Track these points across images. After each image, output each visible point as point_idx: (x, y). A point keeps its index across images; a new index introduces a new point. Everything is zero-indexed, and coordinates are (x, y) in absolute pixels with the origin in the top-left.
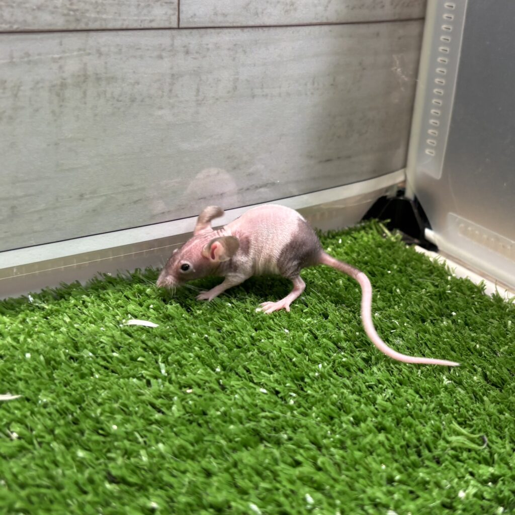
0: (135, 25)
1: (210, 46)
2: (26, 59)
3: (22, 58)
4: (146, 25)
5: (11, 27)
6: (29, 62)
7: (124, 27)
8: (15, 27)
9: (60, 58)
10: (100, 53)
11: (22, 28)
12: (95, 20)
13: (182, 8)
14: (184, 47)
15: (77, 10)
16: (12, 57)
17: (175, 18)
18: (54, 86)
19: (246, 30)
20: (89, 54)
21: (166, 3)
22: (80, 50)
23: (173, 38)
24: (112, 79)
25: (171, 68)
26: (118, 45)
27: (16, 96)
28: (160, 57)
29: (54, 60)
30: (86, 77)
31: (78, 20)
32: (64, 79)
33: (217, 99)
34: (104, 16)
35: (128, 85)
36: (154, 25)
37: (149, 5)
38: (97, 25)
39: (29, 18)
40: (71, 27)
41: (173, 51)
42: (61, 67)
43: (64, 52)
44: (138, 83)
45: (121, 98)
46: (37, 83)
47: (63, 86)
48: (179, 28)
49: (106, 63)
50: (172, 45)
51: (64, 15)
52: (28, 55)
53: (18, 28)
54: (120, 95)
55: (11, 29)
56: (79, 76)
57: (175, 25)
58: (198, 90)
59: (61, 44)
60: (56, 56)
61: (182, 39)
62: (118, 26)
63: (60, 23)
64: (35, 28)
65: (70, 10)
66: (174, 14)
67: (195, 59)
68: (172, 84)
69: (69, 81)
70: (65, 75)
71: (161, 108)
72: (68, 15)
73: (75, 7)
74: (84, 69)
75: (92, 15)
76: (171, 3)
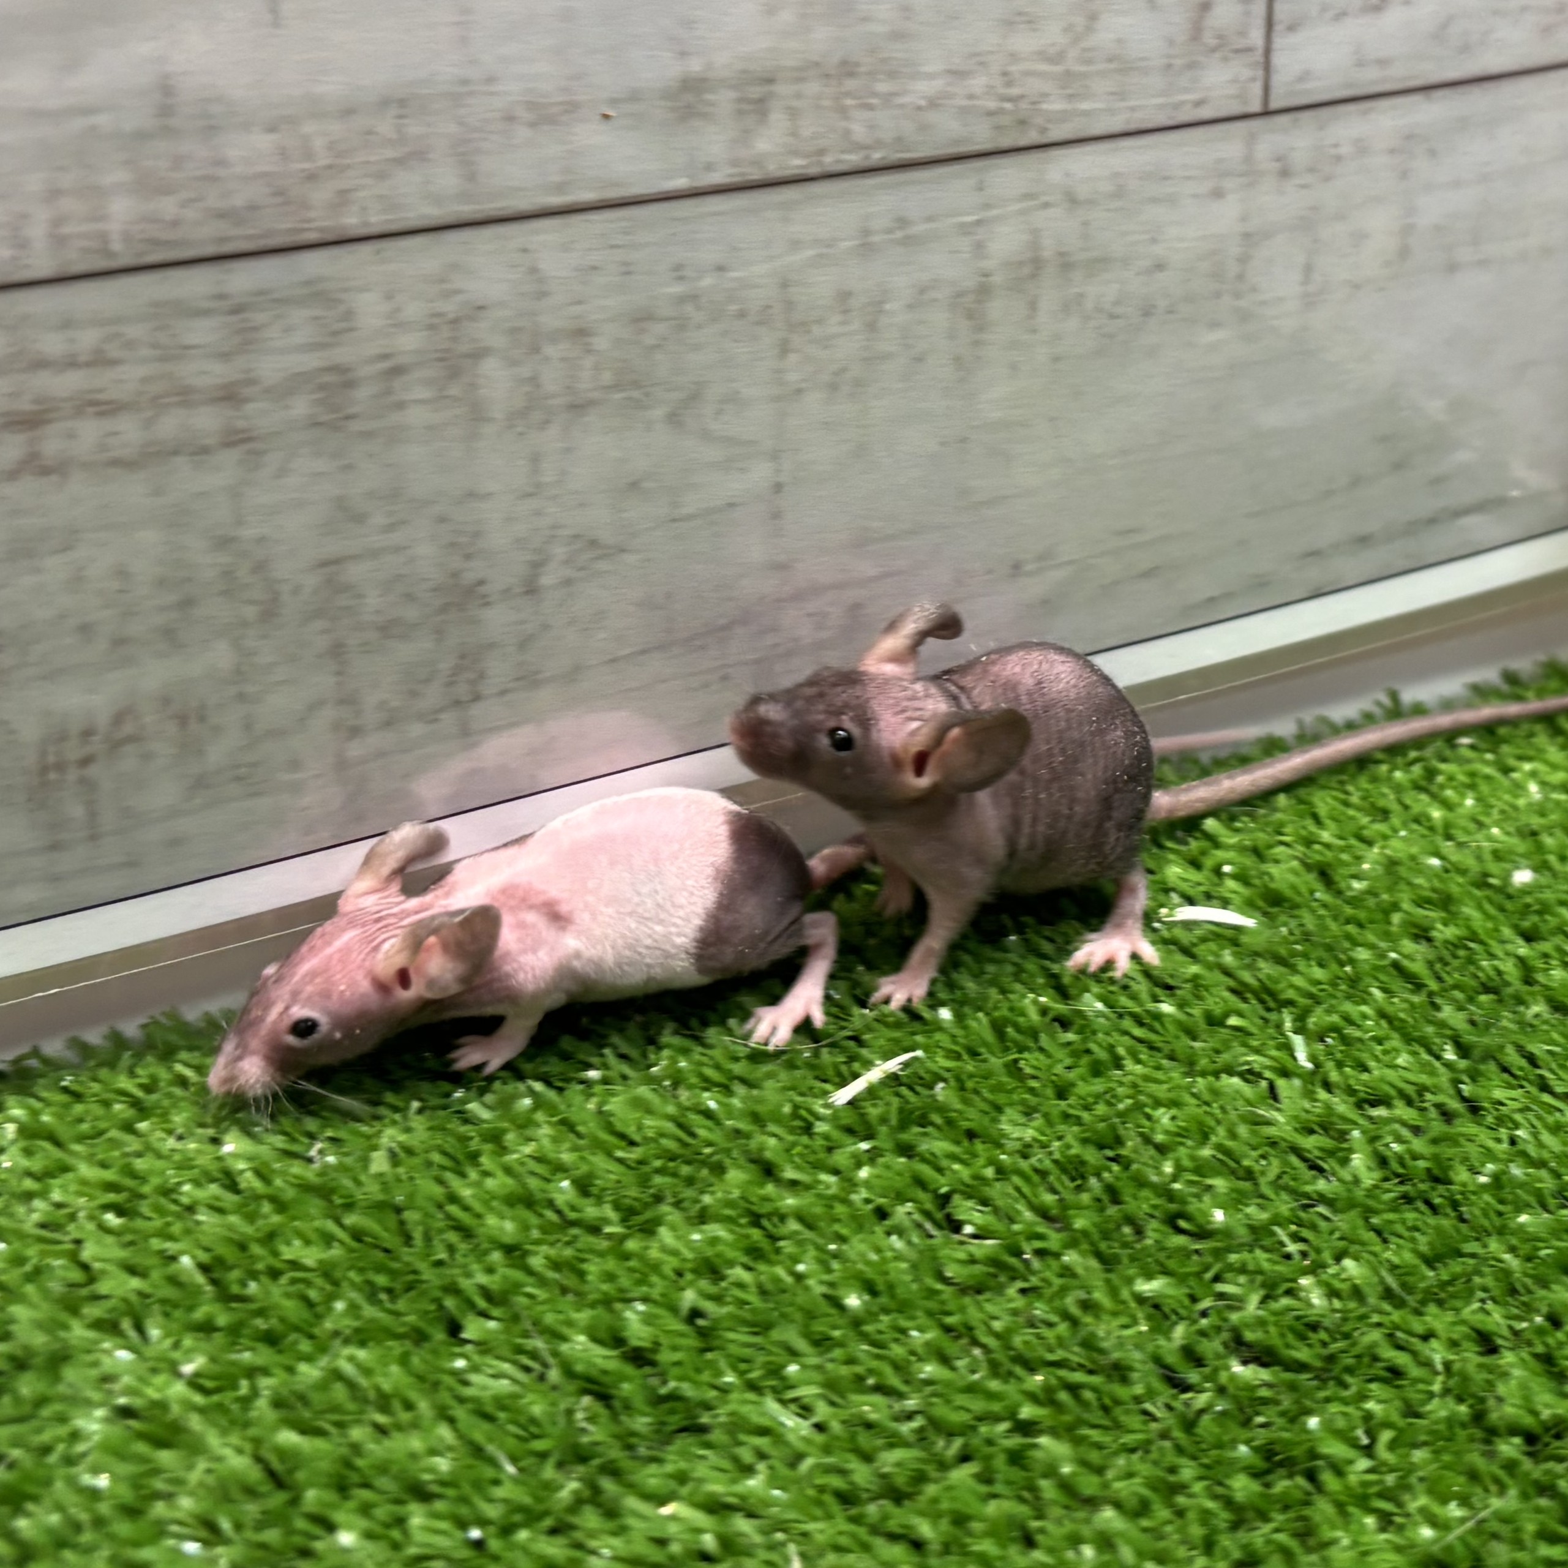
0: (1162, 120)
1: (1345, 150)
2: (899, 234)
3: (890, 231)
4: (1187, 116)
5: (867, 157)
6: (905, 241)
7: (1133, 127)
8: (876, 155)
9: (979, 223)
11: (893, 156)
12: (1064, 117)
14: (1278, 160)
15: (1022, 97)
16: (866, 232)
17: (1257, 89)
18: (960, 295)
20: (1046, 205)
21: (1237, 51)
22: (1024, 197)
23: (1251, 140)
24: (1099, 264)
25: (1244, 219)
26: (1117, 175)
27: (871, 328)
28: (1218, 193)
29: (965, 229)
30: (1037, 264)
31: (1023, 123)
32: (986, 275)
33: (1357, 287)
34: (1085, 106)
35: (1138, 274)
36: (1206, 113)
37: (1192, 66)
38: (1067, 131)
39: (910, 130)
40: (1006, 142)
41: (1250, 173)
42: (979, 248)
43: (987, 206)
44: (1160, 267)
45: (1119, 310)
46: (922, 291)
47: (984, 291)
48: (1266, 113)
49: (1086, 224)
50: (1248, 159)
51: (990, 114)
52: (903, 222)
53: (883, 158)
54: (1117, 303)
55: (867, 164)
56: (1021, 264)
57: (1256, 107)
58: (1308, 269)
59: (980, 188)
60: (968, 218)
61: (1273, 140)
63: (981, 135)
64: (924, 150)
65: (1005, 99)
66: (1253, 79)
67: (1304, 186)
68: (1244, 260)
69: (997, 279)
70: (988, 264)
71: (1214, 325)
72: (1000, 112)
73: (1016, 91)
74: (1035, 245)
75: (1055, 105)
76: (1249, 50)
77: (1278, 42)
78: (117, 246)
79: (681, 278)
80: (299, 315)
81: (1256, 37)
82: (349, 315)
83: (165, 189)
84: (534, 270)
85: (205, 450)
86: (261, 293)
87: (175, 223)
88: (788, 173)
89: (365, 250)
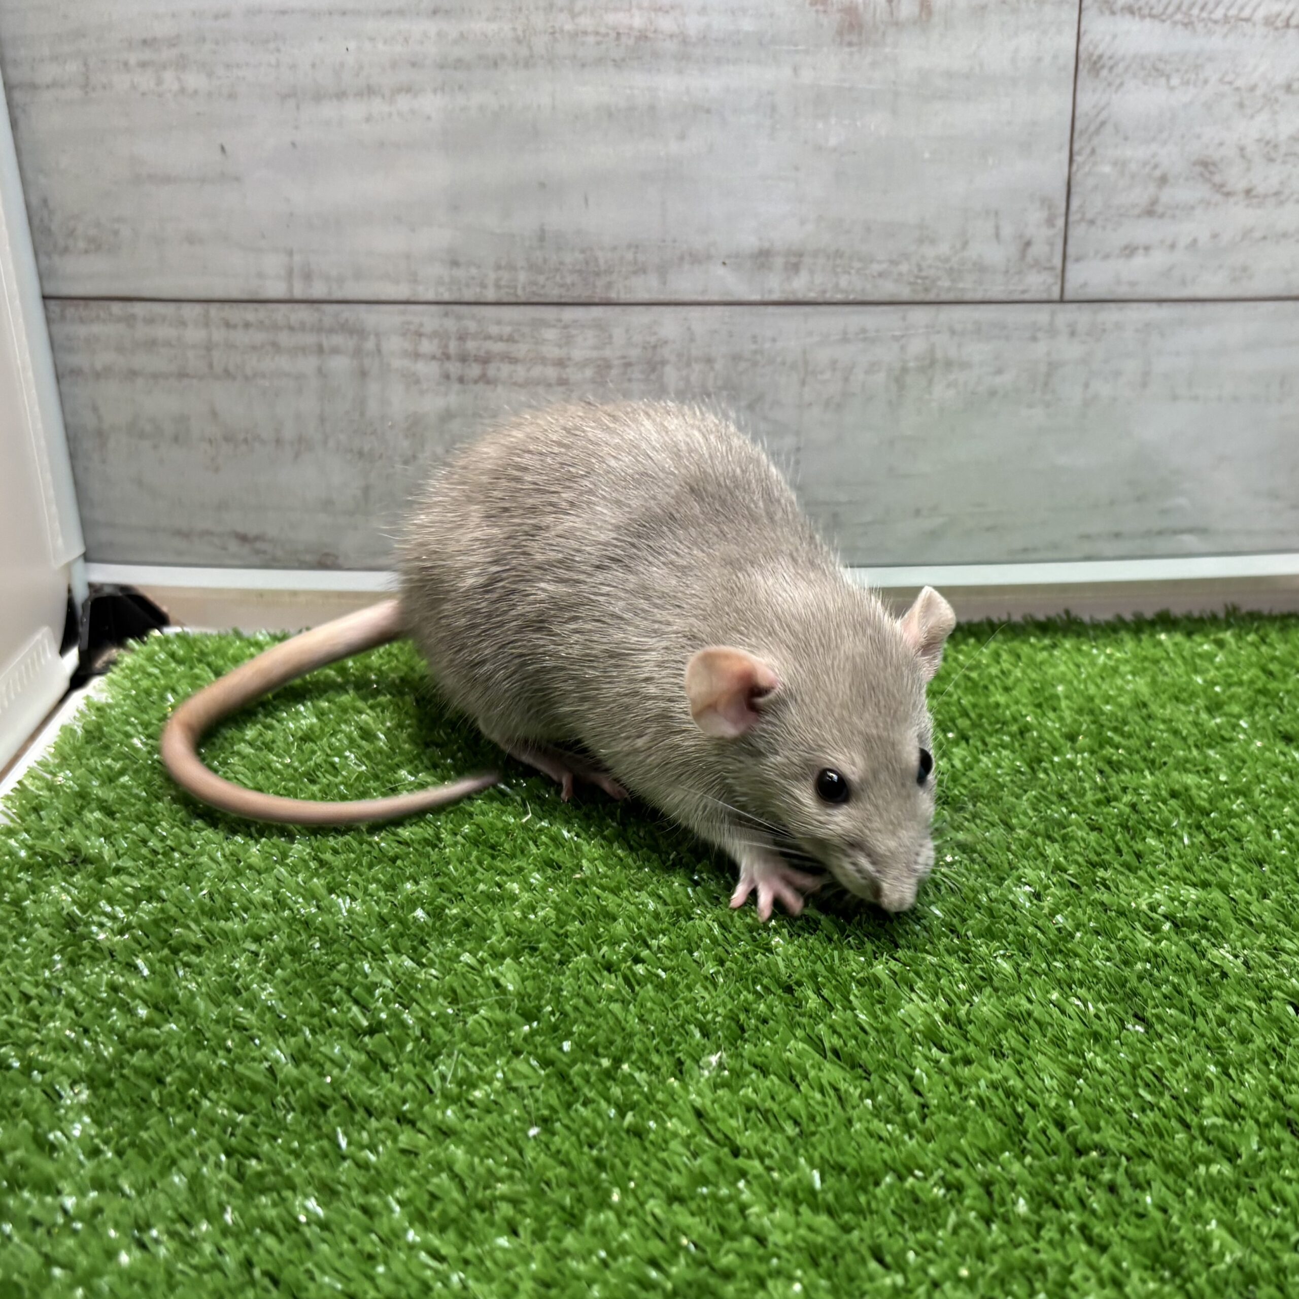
0: (1002, 298)
1: (1108, 326)
2: (861, 336)
3: (857, 334)
4: (1016, 297)
5: (847, 297)
6: (865, 340)
8: (851, 297)
9: (902, 336)
10: (953, 332)
11: (860, 298)
12: (949, 290)
13: (1069, 275)
14: (1069, 326)
15: (927, 278)
16: (845, 333)
17: (1057, 289)
18: (892, 370)
19: (1165, 305)
20: (938, 332)
21: (1046, 269)
22: (927, 327)
23: (1053, 314)
24: (966, 365)
25: (1048, 354)
26: (976, 322)
27: (846, 380)
28: (1034, 339)
29: (896, 339)
30: (933, 361)
31: (927, 290)
32: (906, 362)
34: (961, 285)
36: (1027, 297)
37: (1020, 272)
38: (951, 296)
39: (869, 287)
40: (918, 299)
41: (1052, 331)
42: (903, 348)
43: (907, 328)
45: (976, 391)
46: (873, 365)
47: (904, 370)
48: (1062, 301)
49: (960, 345)
50: (1052, 324)
51: (910, 283)
52: (864, 331)
53: (854, 298)
54: (976, 387)
55: (847, 300)
56: (924, 359)
57: (1057, 297)
59: (904, 319)
60: (897, 333)
61: (1066, 315)
62: (979, 296)
63: (905, 293)
64: (875, 297)
65: (917, 277)
66: (1056, 283)
67: (1084, 342)
68: (1048, 375)
69: (912, 364)
70: (907, 357)
72: (915, 283)
73: (924, 274)
74: (932, 349)
75: (945, 283)
76: (1052, 268)
77: (1070, 266)
78: (520, 292)
79: (755, 342)
80: (590, 333)
81: (1057, 261)
82: (610, 337)
83: (540, 272)
84: (689, 329)
85: (549, 385)
86: (575, 321)
87: (543, 287)
88: (806, 299)
89: (618, 309)
